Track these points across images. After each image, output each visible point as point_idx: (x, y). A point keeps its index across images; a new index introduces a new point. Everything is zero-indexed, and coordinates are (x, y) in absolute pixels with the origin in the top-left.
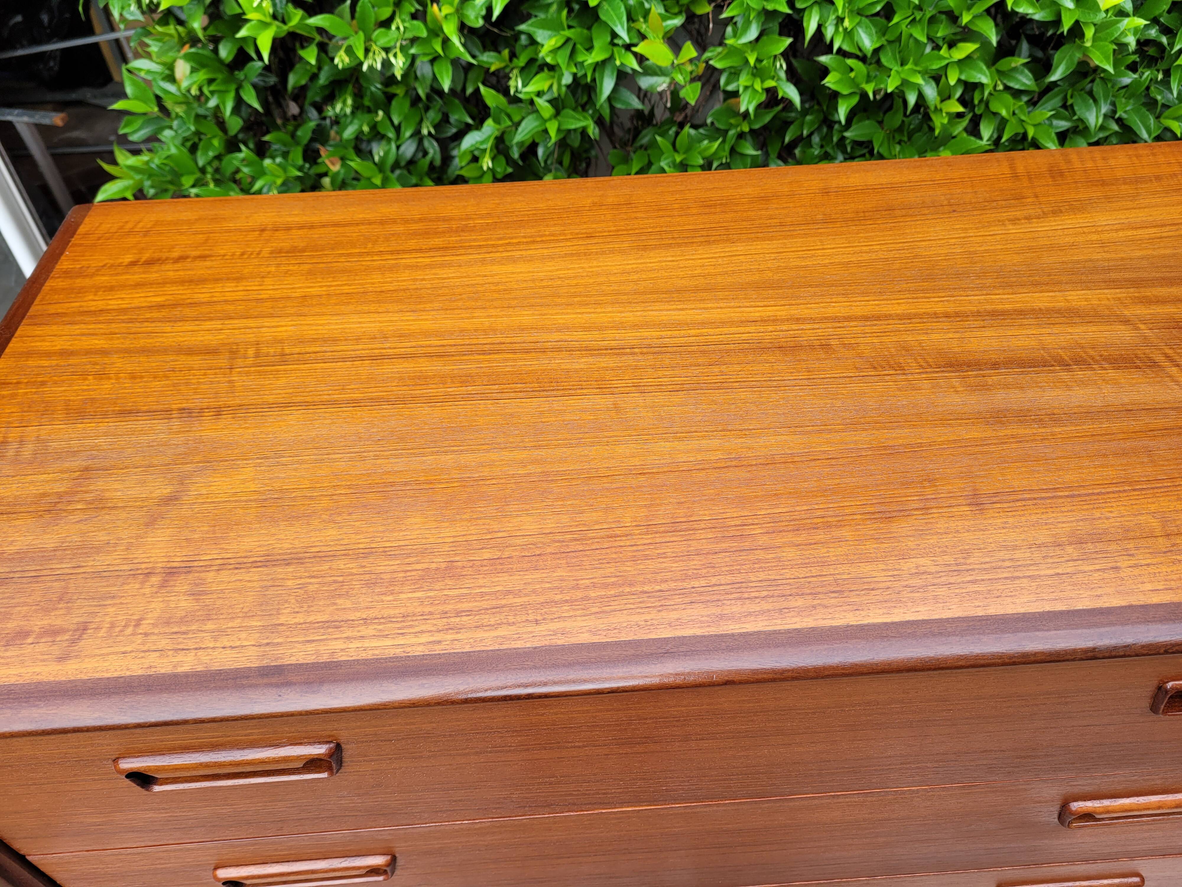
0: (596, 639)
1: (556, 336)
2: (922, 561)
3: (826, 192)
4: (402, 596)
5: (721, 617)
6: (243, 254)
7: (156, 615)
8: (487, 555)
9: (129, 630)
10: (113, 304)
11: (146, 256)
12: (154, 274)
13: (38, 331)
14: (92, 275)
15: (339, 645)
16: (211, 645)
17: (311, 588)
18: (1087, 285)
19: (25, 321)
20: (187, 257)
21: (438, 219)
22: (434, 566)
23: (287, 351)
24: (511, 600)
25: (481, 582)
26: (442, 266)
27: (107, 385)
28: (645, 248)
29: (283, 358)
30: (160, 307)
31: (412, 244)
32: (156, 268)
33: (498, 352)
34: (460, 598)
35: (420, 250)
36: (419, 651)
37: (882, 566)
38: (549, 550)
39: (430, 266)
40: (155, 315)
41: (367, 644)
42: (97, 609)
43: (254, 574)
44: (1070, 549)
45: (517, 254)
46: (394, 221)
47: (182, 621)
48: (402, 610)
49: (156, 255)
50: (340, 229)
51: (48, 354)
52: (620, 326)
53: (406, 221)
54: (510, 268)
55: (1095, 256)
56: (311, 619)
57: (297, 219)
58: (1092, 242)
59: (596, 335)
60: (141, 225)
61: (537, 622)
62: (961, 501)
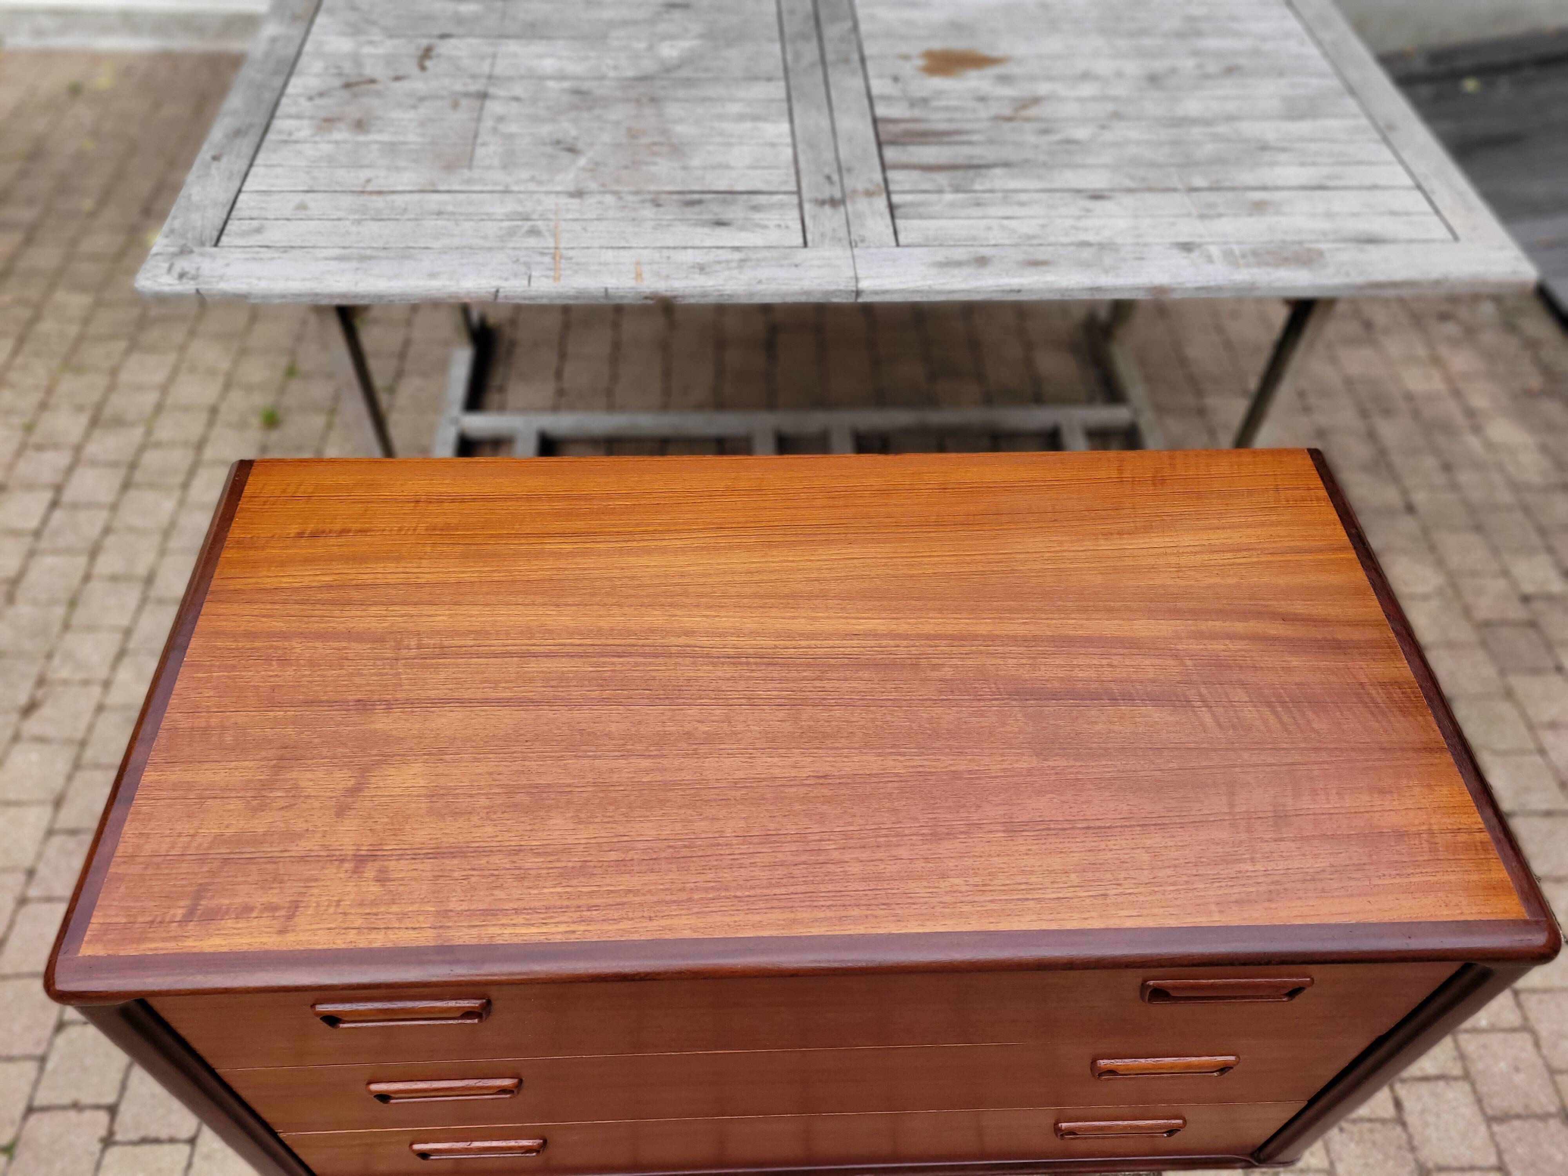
0: (695, 936)
1: (683, 640)
2: (956, 881)
3: (943, 488)
4: (546, 890)
5: (794, 922)
6: (400, 530)
7: (351, 897)
8: (613, 856)
9: (332, 910)
10: (285, 582)
11: (310, 527)
12: (319, 548)
13: (222, 608)
14: (263, 548)
15: (496, 930)
16: (397, 926)
17: (473, 879)
18: (1153, 614)
19: (208, 597)
20: (349, 531)
21: (579, 498)
22: (570, 864)
23: (446, 643)
24: (630, 898)
25: (608, 881)
26: (584, 553)
27: (290, 672)
28: (770, 545)
29: (443, 652)
30: (329, 587)
31: (557, 526)
32: (321, 541)
33: (630, 655)
34: (591, 894)
35: (562, 535)
36: (558, 938)
37: (925, 884)
38: (664, 855)
39: (572, 554)
40: (325, 596)
41: (518, 930)
42: (304, 890)
43: (428, 864)
44: (1073, 876)
45: (652, 544)
46: (539, 498)
47: (373, 903)
48: (545, 903)
49: (321, 526)
50: (490, 505)
51: (234, 636)
52: (738, 633)
53: (551, 498)
54: (643, 561)
55: (1169, 582)
56: (473, 907)
57: (449, 490)
58: (1169, 565)
59: (717, 641)
60: (302, 488)
61: (650, 919)
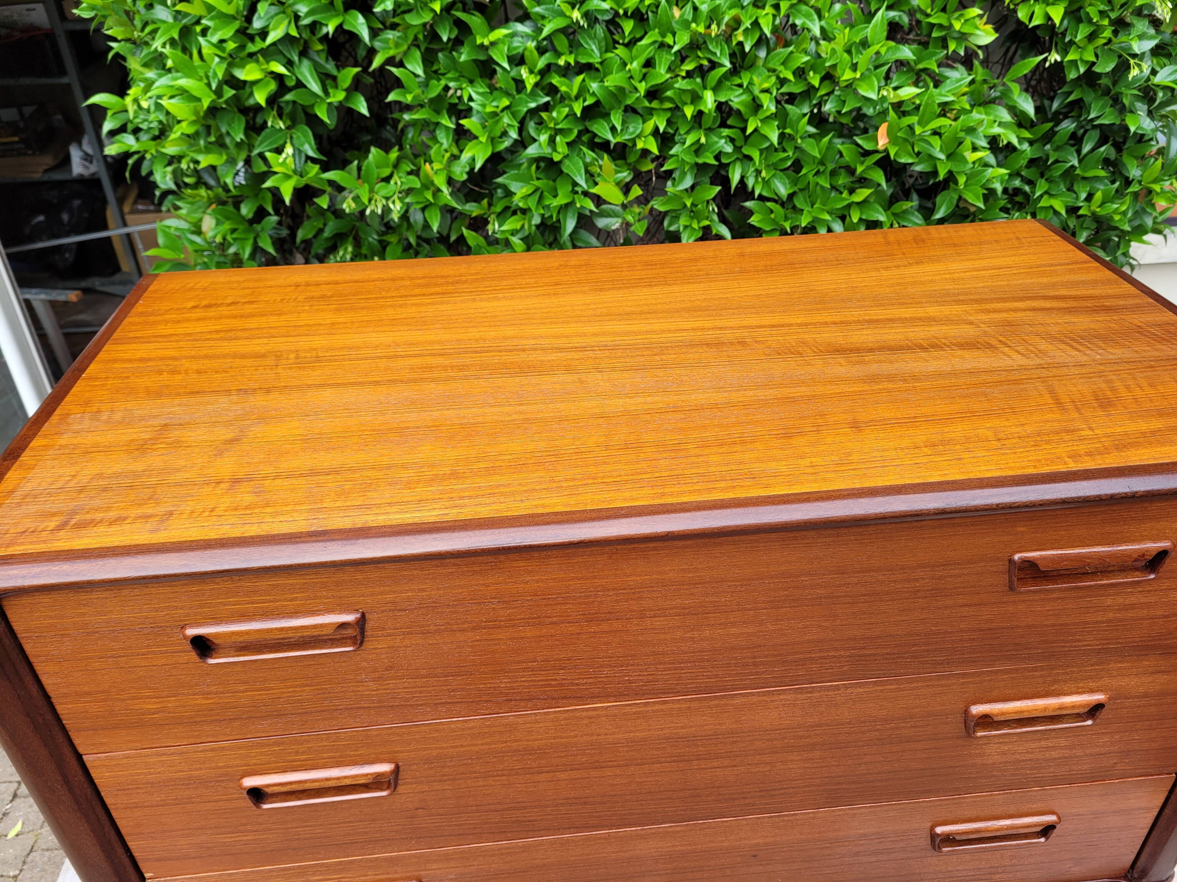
0: (568, 509)
1: (533, 342)
2: (814, 460)
3: (742, 255)
4: (417, 490)
5: (663, 494)
6: (282, 300)
7: (227, 505)
8: (482, 465)
9: (206, 514)
10: (180, 331)
11: (204, 303)
12: (212, 312)
13: (121, 347)
14: (163, 315)
15: (371, 518)
16: (270, 520)
17: (346, 487)
18: (941, 303)
19: (109, 342)
20: (238, 302)
21: (438, 277)
22: (442, 473)
23: (320, 355)
24: (502, 489)
25: (478, 480)
26: (442, 303)
27: (179, 377)
28: (601, 290)
29: (318, 359)
30: (218, 332)
31: (417, 291)
32: (213, 309)
33: (487, 352)
34: (462, 490)
35: (424, 295)
36: (432, 519)
37: (784, 463)
38: (530, 461)
39: (432, 304)
40: (214, 336)
41: (391, 517)
42: (179, 503)
43: (302, 481)
44: (925, 450)
45: (501, 295)
46: (403, 279)
47: (246, 508)
48: (418, 498)
49: (213, 302)
50: (360, 284)
51: (130, 361)
52: (583, 335)
53: (412, 279)
54: (495, 304)
55: (948, 287)
56: (348, 504)
57: (325, 279)
58: (946, 279)
59: (564, 340)
60: (200, 284)
61: (522, 501)
62: (844, 426)
